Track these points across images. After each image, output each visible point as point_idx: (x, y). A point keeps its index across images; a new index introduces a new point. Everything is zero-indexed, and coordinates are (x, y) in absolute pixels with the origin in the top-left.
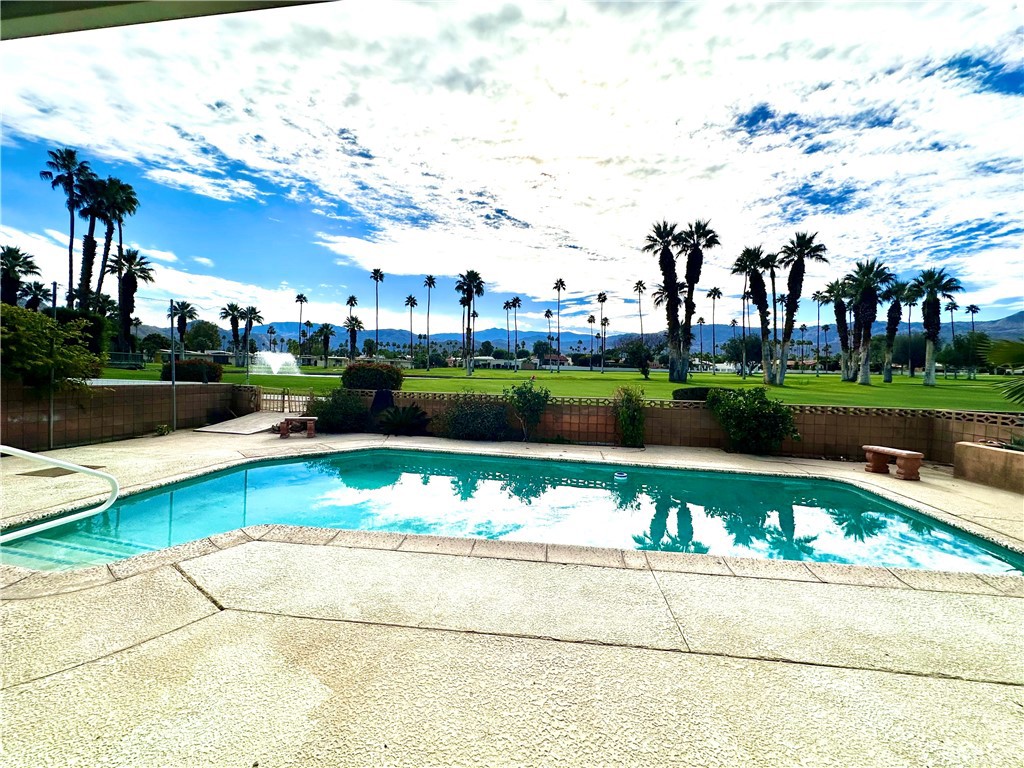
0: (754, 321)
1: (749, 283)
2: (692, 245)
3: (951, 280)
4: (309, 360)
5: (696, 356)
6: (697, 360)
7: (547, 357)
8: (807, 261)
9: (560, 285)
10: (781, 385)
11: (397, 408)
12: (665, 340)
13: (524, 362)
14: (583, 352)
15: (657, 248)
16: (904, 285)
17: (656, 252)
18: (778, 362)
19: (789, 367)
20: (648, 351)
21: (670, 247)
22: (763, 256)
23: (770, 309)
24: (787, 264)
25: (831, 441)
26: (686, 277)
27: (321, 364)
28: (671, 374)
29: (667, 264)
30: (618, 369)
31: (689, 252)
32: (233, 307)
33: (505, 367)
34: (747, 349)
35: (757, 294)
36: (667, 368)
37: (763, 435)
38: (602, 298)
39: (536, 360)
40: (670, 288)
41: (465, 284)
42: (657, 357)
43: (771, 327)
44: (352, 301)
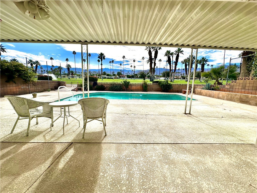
0: (168, 67)
1: (168, 59)
2: (156, 49)
3: (207, 60)
5: (155, 76)
6: (156, 76)
7: (120, 76)
8: (180, 54)
9: (124, 57)
10: (173, 82)
11: (98, 86)
12: (149, 72)
13: (115, 77)
14: (129, 75)
15: (148, 49)
16: (198, 60)
17: (148, 50)
18: (173, 77)
19: (175, 78)
20: (145, 74)
21: (151, 49)
22: (171, 53)
23: (172, 65)
24: (176, 54)
25: (178, 90)
26: (154, 57)
27: (59, 77)
28: (150, 80)
29: (150, 53)
30: (138, 79)
31: (155, 51)
32: (31, 61)
33: (110, 78)
34: (167, 74)
35: (169, 61)
36: (149, 78)
37: (167, 89)
38: (134, 61)
39: (118, 76)
40: (151, 59)
41: (100, 56)
42: (147, 76)
43: (172, 69)
44: (67, 60)
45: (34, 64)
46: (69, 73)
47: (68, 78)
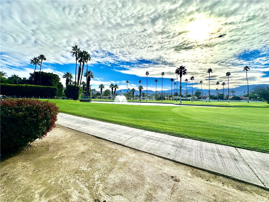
4: (129, 98)
7: (200, 96)
13: (192, 98)
14: (212, 95)
27: (132, 99)
32: (112, 85)
39: (196, 98)
44: (140, 82)
45: (114, 87)
46: (140, 94)
47: (139, 100)
